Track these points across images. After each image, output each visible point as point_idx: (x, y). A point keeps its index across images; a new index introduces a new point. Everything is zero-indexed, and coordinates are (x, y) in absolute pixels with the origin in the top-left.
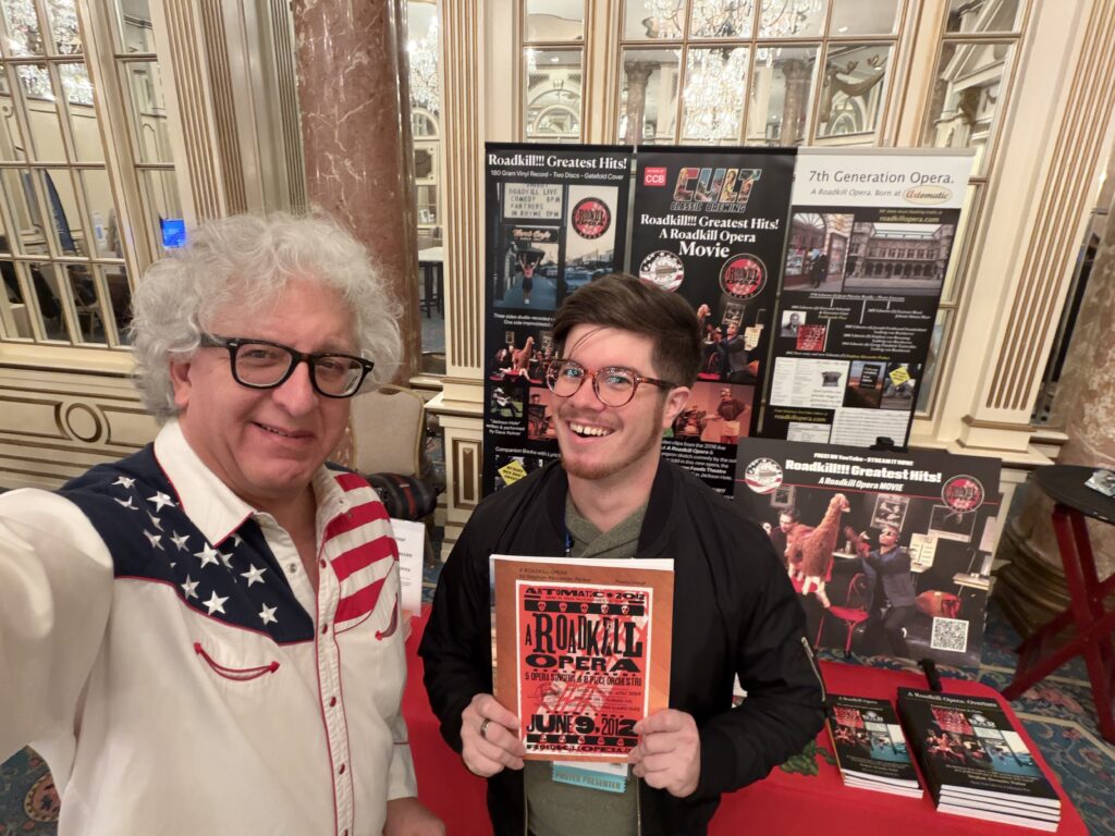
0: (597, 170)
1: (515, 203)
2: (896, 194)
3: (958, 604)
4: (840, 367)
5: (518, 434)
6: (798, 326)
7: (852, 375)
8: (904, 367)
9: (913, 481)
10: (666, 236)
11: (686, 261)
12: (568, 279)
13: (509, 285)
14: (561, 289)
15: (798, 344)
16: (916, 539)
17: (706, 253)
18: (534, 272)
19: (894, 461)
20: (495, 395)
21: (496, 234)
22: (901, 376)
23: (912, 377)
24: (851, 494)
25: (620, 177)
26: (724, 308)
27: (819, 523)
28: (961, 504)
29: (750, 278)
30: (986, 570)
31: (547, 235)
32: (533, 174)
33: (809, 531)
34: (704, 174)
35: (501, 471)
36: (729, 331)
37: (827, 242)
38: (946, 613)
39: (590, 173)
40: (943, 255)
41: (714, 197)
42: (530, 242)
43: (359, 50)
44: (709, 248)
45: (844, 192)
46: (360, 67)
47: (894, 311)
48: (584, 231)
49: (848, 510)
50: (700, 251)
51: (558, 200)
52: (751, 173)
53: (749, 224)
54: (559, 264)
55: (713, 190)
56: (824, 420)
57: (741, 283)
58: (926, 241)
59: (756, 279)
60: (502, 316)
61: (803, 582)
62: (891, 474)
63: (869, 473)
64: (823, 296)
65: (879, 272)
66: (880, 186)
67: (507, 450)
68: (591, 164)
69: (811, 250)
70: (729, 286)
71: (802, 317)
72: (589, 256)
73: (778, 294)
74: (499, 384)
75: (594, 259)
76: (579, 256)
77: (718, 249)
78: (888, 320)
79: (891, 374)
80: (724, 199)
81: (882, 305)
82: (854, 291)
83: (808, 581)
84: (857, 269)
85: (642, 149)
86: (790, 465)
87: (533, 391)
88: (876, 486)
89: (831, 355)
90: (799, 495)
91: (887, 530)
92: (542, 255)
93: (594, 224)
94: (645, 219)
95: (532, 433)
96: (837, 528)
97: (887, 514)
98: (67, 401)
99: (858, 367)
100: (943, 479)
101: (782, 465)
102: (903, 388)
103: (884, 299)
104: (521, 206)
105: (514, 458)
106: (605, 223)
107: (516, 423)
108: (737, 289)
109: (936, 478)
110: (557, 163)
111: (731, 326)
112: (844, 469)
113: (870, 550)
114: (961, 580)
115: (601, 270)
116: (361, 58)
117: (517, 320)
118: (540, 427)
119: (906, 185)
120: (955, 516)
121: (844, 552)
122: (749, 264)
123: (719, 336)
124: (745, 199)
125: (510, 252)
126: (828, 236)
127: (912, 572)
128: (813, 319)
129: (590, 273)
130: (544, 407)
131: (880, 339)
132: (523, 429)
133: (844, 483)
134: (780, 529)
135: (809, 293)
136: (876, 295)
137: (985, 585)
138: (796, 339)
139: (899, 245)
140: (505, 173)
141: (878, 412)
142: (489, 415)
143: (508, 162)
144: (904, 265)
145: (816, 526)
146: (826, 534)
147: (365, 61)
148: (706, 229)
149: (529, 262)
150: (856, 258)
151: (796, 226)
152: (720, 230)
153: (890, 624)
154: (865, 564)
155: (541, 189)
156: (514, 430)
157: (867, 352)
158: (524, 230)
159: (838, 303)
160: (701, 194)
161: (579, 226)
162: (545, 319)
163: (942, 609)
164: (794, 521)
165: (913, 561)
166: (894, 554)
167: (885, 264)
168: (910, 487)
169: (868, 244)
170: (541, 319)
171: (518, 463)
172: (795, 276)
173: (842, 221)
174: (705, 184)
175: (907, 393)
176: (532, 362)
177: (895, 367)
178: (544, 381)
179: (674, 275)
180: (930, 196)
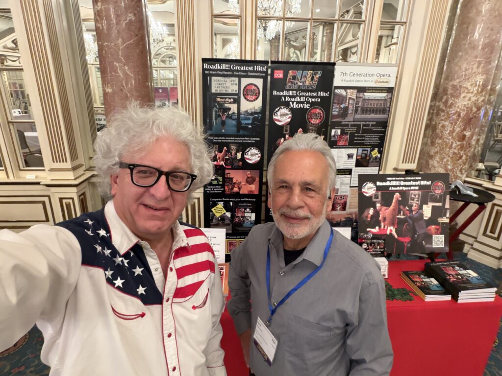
0: (253, 71)
1: (216, 86)
2: (372, 81)
3: (440, 230)
4: (353, 151)
5: (220, 192)
6: (337, 136)
7: (358, 154)
8: (376, 150)
9: (422, 185)
10: (284, 100)
11: (292, 110)
12: (242, 120)
13: (215, 123)
14: (239, 126)
16: (425, 206)
17: (301, 107)
18: (226, 117)
19: (415, 178)
21: (208, 100)
22: (375, 153)
23: (379, 154)
24: (401, 192)
25: (264, 75)
26: (309, 129)
27: (391, 205)
28: (438, 192)
29: (318, 117)
30: (448, 215)
31: (232, 100)
32: (225, 73)
33: (388, 209)
34: (299, 74)
35: (213, 210)
37: (347, 101)
38: (437, 233)
39: (250, 73)
40: (388, 105)
41: (303, 83)
42: (224, 104)
43: (130, 13)
44: (301, 105)
45: (353, 81)
47: (372, 128)
48: (248, 98)
49: (400, 199)
50: (298, 106)
51: (236, 84)
52: (317, 73)
53: (317, 94)
54: (237, 114)
55: (303, 80)
56: (348, 173)
57: (315, 119)
58: (382, 100)
59: (321, 117)
60: (212, 138)
61: (387, 230)
62: (414, 183)
63: (407, 183)
64: (347, 123)
65: (366, 113)
66: (366, 78)
67: (215, 200)
68: (251, 68)
69: (342, 104)
70: (310, 120)
71: (339, 131)
72: (251, 109)
73: (330, 124)
75: (253, 111)
76: (246, 110)
77: (305, 105)
78: (370, 132)
79: (372, 153)
80: (307, 83)
81: (368, 125)
82: (358, 120)
83: (389, 228)
84: (359, 111)
85: (272, 62)
86: (378, 183)
87: (227, 171)
88: (409, 188)
89: (350, 147)
90: (382, 195)
91: (414, 205)
92: (229, 109)
93: (253, 95)
94: (275, 93)
95: (227, 190)
96: (398, 207)
97: (414, 199)
99: (360, 150)
100: (432, 183)
101: (375, 184)
102: (376, 158)
103: (369, 123)
104: (219, 87)
105: (219, 203)
106: (257, 95)
107: (220, 187)
108: (314, 121)
109: (429, 183)
110: (236, 68)
112: (397, 183)
113: (410, 213)
114: (441, 220)
115: (256, 116)
116: (131, 16)
117: (219, 139)
118: (230, 187)
119: (375, 78)
120: (437, 196)
121: (401, 216)
122: (318, 111)
124: (315, 84)
125: (215, 108)
126: (348, 98)
127: (425, 220)
128: (343, 132)
129: (252, 117)
130: (232, 178)
131: (367, 139)
132: (223, 189)
133: (398, 188)
134: (377, 210)
135: (341, 122)
136: (366, 122)
137: (447, 221)
138: (337, 141)
139: (373, 102)
140: (212, 72)
141: (368, 168)
143: (213, 67)
144: (375, 109)
145: (390, 207)
146: (394, 209)
147: (133, 19)
148: (300, 97)
149: (223, 113)
150: (358, 107)
151: (335, 94)
152: (306, 97)
153: (419, 241)
154: (408, 219)
155: (228, 79)
156: (218, 190)
157: (363, 144)
158: (221, 98)
159: (353, 125)
160: (298, 82)
161: (246, 96)
162: (232, 138)
163: (435, 232)
164: (382, 205)
165: (424, 215)
166: (418, 214)
167: (369, 109)
168: (421, 187)
169: (362, 102)
170: (230, 138)
171: (221, 205)
172: (336, 115)
173: (353, 92)
174: (299, 77)
175: (378, 160)
176: (226, 158)
177: (373, 150)
178: (232, 167)
179: (288, 117)
180: (383, 82)
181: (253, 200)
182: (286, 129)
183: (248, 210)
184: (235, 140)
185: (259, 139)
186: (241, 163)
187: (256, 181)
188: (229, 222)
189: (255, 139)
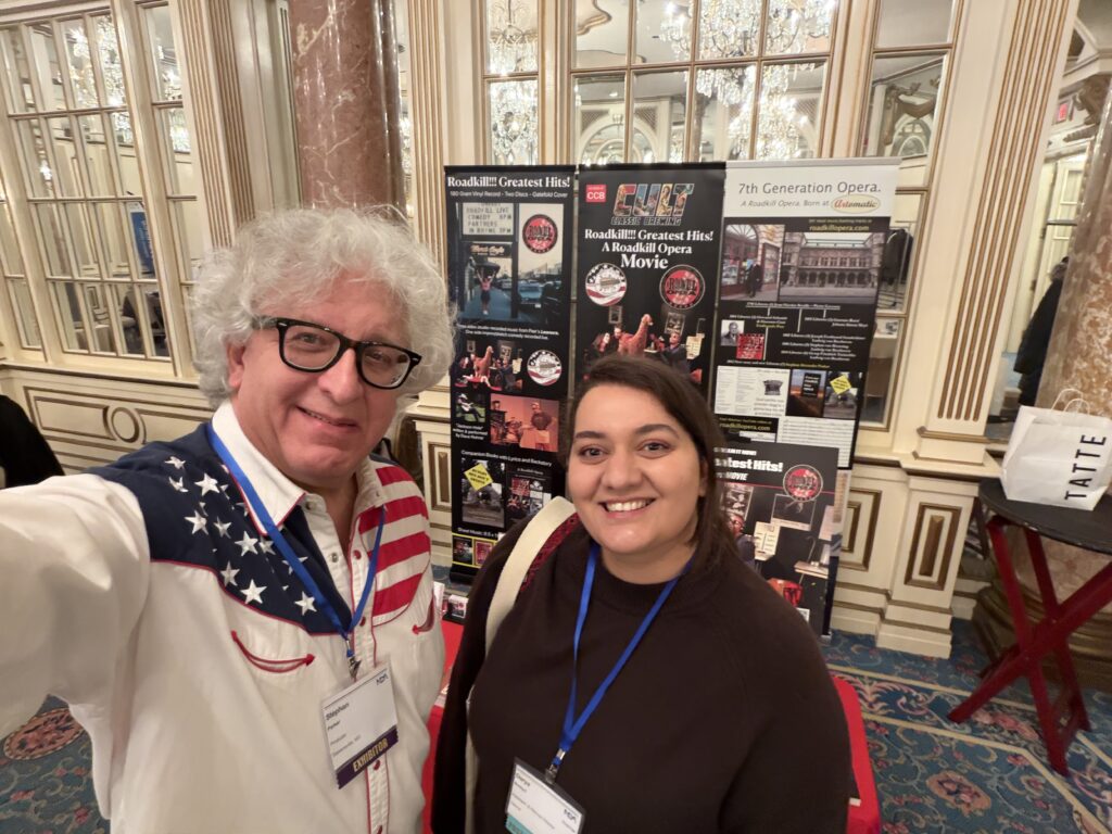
0: (544, 189)
1: (472, 221)
2: (825, 204)
3: (799, 593)
4: (780, 375)
5: (482, 438)
6: (737, 335)
7: (793, 383)
8: (845, 376)
9: (757, 471)
10: (608, 250)
11: (628, 272)
12: (522, 291)
13: (469, 297)
14: (517, 304)
15: (739, 353)
17: (647, 265)
18: (492, 285)
19: (738, 451)
20: (460, 401)
21: (457, 250)
22: (842, 384)
23: (853, 386)
25: (565, 195)
26: (666, 317)
28: (801, 493)
29: (688, 289)
30: (825, 559)
31: (501, 250)
32: (488, 194)
34: (640, 190)
35: (467, 473)
36: (672, 340)
37: (760, 252)
39: (538, 192)
41: (651, 211)
42: (486, 257)
43: (346, 89)
44: (648, 260)
45: (774, 203)
46: (346, 103)
47: (831, 320)
48: (534, 246)
50: (641, 264)
51: (509, 217)
52: (684, 187)
53: (685, 236)
54: (512, 278)
55: (650, 204)
56: (768, 428)
57: (681, 293)
58: (858, 249)
59: (695, 289)
60: (464, 327)
62: (735, 463)
64: (760, 305)
65: (813, 278)
66: (812, 196)
67: (472, 454)
68: (538, 183)
69: (745, 260)
70: (669, 296)
71: (740, 326)
72: (539, 270)
73: (716, 305)
74: (462, 390)
75: (544, 272)
76: (530, 270)
77: (657, 261)
78: (826, 329)
80: (660, 212)
81: (819, 313)
82: (789, 299)
84: (791, 278)
85: (583, 169)
87: (494, 397)
89: (771, 364)
91: (733, 518)
92: (497, 268)
93: (543, 239)
94: (589, 234)
95: (494, 437)
97: (733, 503)
98: (113, 405)
99: (799, 375)
100: (785, 469)
102: (845, 397)
103: (820, 307)
104: (477, 224)
105: (479, 461)
106: (552, 238)
107: (480, 428)
108: (678, 299)
109: (778, 468)
110: (508, 183)
111: (674, 335)
114: (802, 569)
115: (551, 283)
116: (347, 96)
117: (478, 330)
118: (501, 431)
119: (834, 195)
120: (796, 504)
122: (687, 275)
123: (662, 345)
124: (680, 213)
125: (469, 266)
126: (761, 246)
127: (757, 561)
128: (751, 328)
129: (541, 286)
130: (503, 413)
131: (818, 346)
132: (486, 434)
135: (745, 303)
136: (811, 304)
137: (824, 574)
138: (736, 347)
139: (832, 254)
140: (463, 194)
141: (821, 421)
142: (455, 420)
143: (465, 183)
144: (837, 273)
147: (351, 98)
148: (645, 242)
149: (486, 276)
150: (789, 267)
151: (729, 237)
152: (658, 242)
155: (494, 207)
156: (477, 434)
157: (806, 360)
158: (481, 246)
159: (775, 312)
160: (638, 209)
161: (529, 242)
162: (502, 329)
165: (757, 549)
167: (818, 273)
168: (754, 477)
169: (800, 256)
170: (498, 329)
171: (482, 466)
172: (731, 286)
173: (773, 231)
174: (641, 199)
175: (850, 402)
176: (492, 370)
177: (835, 376)
178: (503, 388)
179: (617, 287)
180: (858, 205)
181: (547, 464)
182: (614, 315)
183: (536, 484)
184: (508, 332)
185: (557, 333)
186: (520, 382)
187: (553, 423)
188: (498, 504)
189: (548, 333)
